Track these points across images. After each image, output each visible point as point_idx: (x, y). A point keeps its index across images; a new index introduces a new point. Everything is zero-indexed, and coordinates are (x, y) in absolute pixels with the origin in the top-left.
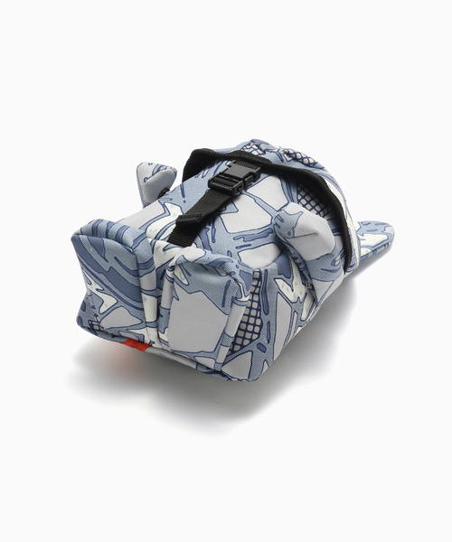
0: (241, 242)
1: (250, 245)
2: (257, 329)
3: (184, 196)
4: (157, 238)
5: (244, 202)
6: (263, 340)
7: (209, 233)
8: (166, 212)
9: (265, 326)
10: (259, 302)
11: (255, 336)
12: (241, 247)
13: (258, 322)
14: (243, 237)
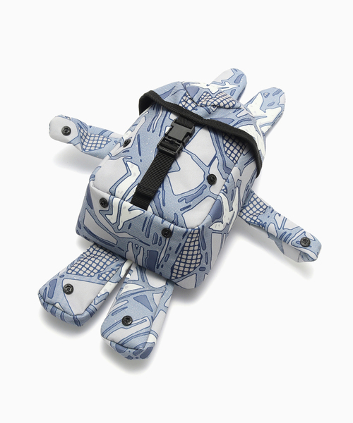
0: (183, 204)
1: (190, 206)
2: (198, 261)
3: (140, 155)
4: (123, 198)
5: (184, 160)
6: (203, 264)
7: (160, 197)
8: (129, 173)
9: (204, 257)
10: (199, 245)
11: (197, 265)
12: (184, 208)
13: (199, 256)
14: (184, 198)
